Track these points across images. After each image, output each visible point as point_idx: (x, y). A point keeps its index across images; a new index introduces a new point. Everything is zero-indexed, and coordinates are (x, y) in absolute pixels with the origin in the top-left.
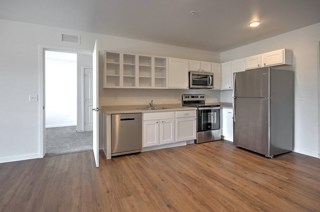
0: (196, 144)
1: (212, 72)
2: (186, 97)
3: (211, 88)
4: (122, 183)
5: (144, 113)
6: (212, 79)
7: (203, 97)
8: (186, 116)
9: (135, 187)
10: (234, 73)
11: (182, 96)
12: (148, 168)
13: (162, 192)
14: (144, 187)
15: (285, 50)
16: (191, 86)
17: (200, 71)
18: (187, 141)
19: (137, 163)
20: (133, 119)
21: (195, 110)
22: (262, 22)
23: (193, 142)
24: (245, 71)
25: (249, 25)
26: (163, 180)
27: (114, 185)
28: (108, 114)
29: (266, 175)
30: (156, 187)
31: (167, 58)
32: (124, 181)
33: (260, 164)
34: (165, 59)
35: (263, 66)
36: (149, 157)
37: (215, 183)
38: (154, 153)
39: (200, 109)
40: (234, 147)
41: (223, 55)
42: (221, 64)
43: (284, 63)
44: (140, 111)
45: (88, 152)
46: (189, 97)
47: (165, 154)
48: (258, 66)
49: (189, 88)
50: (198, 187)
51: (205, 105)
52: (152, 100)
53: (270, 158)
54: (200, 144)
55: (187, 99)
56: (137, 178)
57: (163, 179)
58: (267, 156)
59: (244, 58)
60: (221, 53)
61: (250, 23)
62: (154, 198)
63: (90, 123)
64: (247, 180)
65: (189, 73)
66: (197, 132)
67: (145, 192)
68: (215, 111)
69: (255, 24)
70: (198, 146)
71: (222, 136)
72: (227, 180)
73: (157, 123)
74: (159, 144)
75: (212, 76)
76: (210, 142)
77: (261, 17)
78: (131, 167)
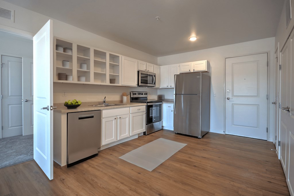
0: (145, 136)
1: (155, 73)
2: (133, 94)
3: (154, 87)
4: (100, 187)
5: (103, 110)
6: (155, 78)
7: (146, 94)
8: (139, 111)
9: (117, 188)
10: (175, 75)
11: (130, 93)
12: (117, 165)
13: (146, 185)
14: (126, 184)
15: (207, 61)
16: (140, 84)
17: (146, 71)
18: (139, 134)
19: (102, 163)
20: (92, 117)
21: (145, 105)
22: (198, 38)
23: (142, 134)
24: (179, 74)
25: (189, 39)
26: (140, 174)
27: (92, 192)
28: (64, 113)
29: (206, 150)
30: (137, 181)
31: (120, 56)
32: (100, 185)
33: (198, 144)
34: (118, 56)
35: (192, 71)
36: (111, 154)
37: (181, 165)
38: (113, 149)
39: (148, 104)
40: (174, 134)
41: (160, 59)
42: (160, 66)
43: (206, 70)
44: (99, 108)
45: (27, 163)
46: (136, 94)
47: (124, 148)
48: (189, 71)
49: (138, 86)
50: (171, 171)
51: (148, 101)
52: (105, 97)
53: (200, 138)
54: (148, 135)
55: (135, 96)
56: (113, 178)
57: (139, 172)
58: (199, 137)
59: (179, 64)
60: (158, 58)
61: (190, 38)
62: (143, 192)
63: (11, 127)
64: (198, 157)
65: (138, 72)
66: (146, 125)
67: (131, 190)
68: (156, 106)
69: (193, 38)
70: (148, 136)
71: (163, 127)
72: (187, 160)
73: (115, 119)
74: (116, 140)
75: (155, 76)
76: (156, 133)
77: (198, 34)
78: (98, 168)
